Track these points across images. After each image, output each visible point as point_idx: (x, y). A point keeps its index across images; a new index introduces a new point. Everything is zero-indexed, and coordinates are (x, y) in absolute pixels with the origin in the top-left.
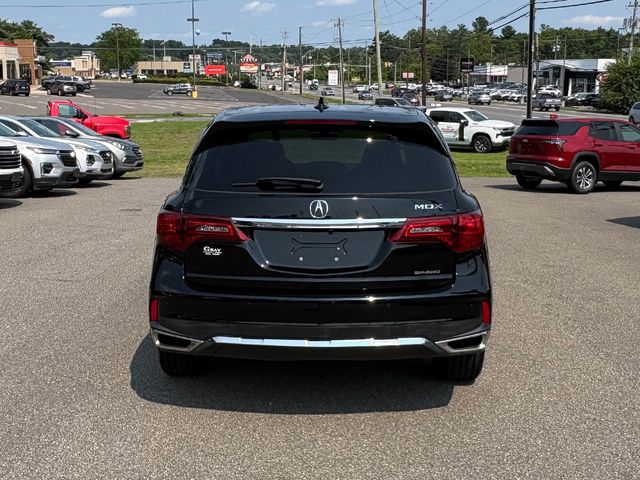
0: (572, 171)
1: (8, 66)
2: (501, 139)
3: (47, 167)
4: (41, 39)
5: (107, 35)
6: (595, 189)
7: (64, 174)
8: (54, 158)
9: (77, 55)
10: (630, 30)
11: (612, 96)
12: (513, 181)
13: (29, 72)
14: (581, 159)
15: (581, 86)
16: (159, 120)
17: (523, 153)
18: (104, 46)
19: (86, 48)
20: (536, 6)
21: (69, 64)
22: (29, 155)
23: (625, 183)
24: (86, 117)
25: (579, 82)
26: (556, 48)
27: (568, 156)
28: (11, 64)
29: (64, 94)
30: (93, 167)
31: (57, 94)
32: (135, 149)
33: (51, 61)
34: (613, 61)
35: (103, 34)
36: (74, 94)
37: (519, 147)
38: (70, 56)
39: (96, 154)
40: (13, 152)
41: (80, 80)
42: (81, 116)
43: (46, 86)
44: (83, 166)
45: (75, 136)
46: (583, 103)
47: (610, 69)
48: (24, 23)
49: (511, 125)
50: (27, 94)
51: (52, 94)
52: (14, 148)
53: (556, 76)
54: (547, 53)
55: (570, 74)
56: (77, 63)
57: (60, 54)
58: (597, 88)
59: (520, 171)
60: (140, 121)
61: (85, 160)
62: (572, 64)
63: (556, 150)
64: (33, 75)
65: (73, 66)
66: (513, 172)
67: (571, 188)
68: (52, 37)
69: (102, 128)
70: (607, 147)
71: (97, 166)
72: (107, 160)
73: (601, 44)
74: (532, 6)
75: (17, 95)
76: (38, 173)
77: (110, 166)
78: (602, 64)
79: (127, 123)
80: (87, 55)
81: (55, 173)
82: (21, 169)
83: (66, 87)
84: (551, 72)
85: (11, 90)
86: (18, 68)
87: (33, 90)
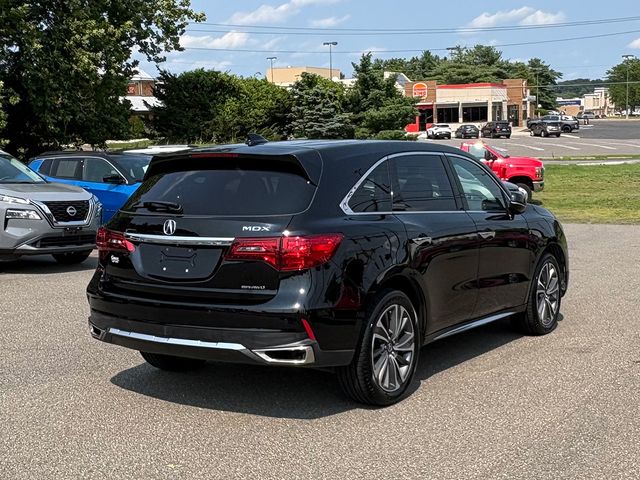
1: (494, 108)
4: (547, 77)
5: (618, 69)
9: (588, 92)
13: (517, 113)
16: (629, 162)
18: (615, 81)
19: (598, 84)
21: (579, 103)
24: (495, 158)
28: (498, 106)
29: (547, 135)
31: (540, 135)
33: (559, 99)
35: (614, 68)
36: (558, 135)
43: (531, 127)
48: (531, 62)
50: (508, 137)
51: (536, 135)
57: (577, 92)
60: (606, 163)
64: (521, 116)
65: (582, 104)
68: (560, 74)
75: (498, 137)
79: (539, 164)
80: (600, 92)
83: (550, 127)
85: (492, 133)
86: (505, 109)
87: (515, 132)
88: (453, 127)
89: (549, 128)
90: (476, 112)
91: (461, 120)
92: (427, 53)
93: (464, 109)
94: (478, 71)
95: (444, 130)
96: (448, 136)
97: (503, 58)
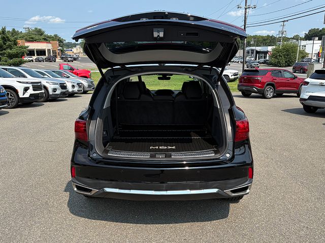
0: (264, 90)
2: (233, 77)
3: (55, 90)
4: (61, 41)
6: (274, 97)
7: (61, 92)
8: (57, 86)
9: (74, 47)
10: (281, 36)
11: (274, 60)
12: (240, 93)
13: (56, 53)
14: (268, 85)
15: (262, 57)
17: (244, 83)
20: (246, 26)
21: (71, 50)
22: (47, 85)
23: (284, 94)
24: (74, 70)
25: (261, 55)
26: (252, 43)
27: (263, 83)
28: (49, 50)
29: (69, 61)
30: (74, 89)
31: (66, 61)
32: (92, 82)
33: (65, 49)
34: (275, 47)
36: (72, 61)
37: (243, 80)
38: (72, 47)
39: (75, 84)
40: (39, 84)
41: (75, 56)
42: (72, 70)
43: (62, 58)
44: (70, 89)
45: (68, 77)
46: (263, 63)
47: (273, 50)
48: (55, 35)
49: (237, 71)
50: (55, 62)
51: (64, 61)
52: (40, 82)
53: (252, 53)
54: (249, 44)
55: (257, 52)
56: (74, 50)
58: (268, 57)
59: (242, 90)
61: (71, 87)
62: (258, 49)
63: (258, 82)
65: (73, 51)
66: (240, 90)
67: (263, 96)
68: (65, 40)
69: (80, 74)
70: (278, 80)
71: (76, 89)
72: (80, 87)
73: (268, 41)
74: (245, 26)
75: (51, 62)
76: (51, 93)
77: (82, 89)
78: (270, 48)
79: (90, 72)
80: (78, 47)
81: (58, 92)
82: (43, 91)
84: (250, 51)
85: (49, 60)
86: (51, 52)
87: (57, 60)
88: (34, 58)
89: (69, 59)
90: (41, 52)
91: (36, 55)
92: (14, 29)
93: (37, 51)
94: (37, 37)
95: (31, 59)
96: (32, 61)
97: (46, 33)
